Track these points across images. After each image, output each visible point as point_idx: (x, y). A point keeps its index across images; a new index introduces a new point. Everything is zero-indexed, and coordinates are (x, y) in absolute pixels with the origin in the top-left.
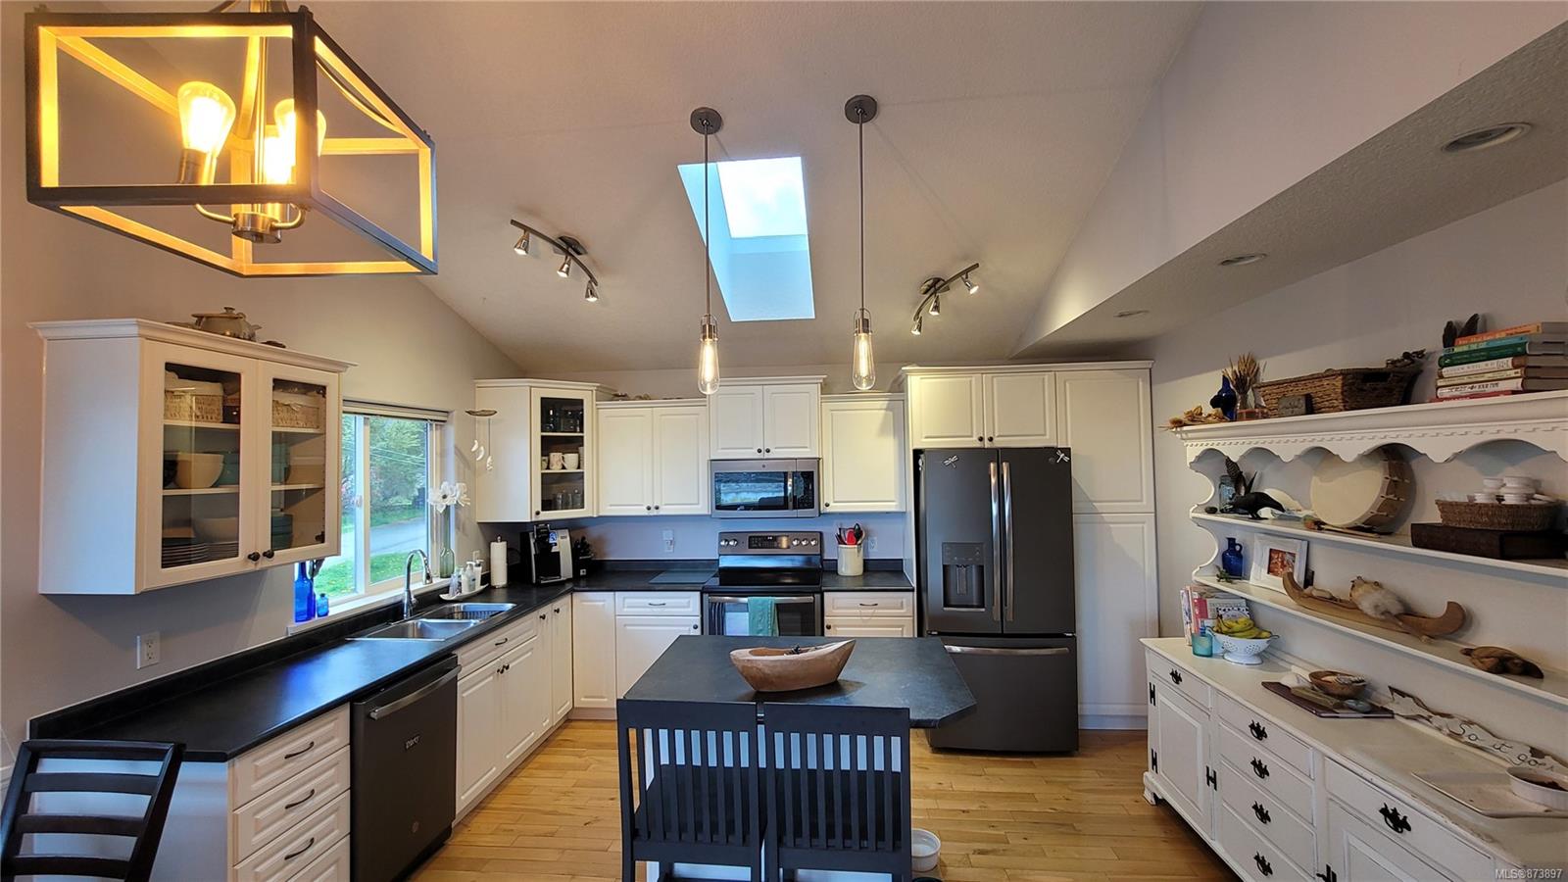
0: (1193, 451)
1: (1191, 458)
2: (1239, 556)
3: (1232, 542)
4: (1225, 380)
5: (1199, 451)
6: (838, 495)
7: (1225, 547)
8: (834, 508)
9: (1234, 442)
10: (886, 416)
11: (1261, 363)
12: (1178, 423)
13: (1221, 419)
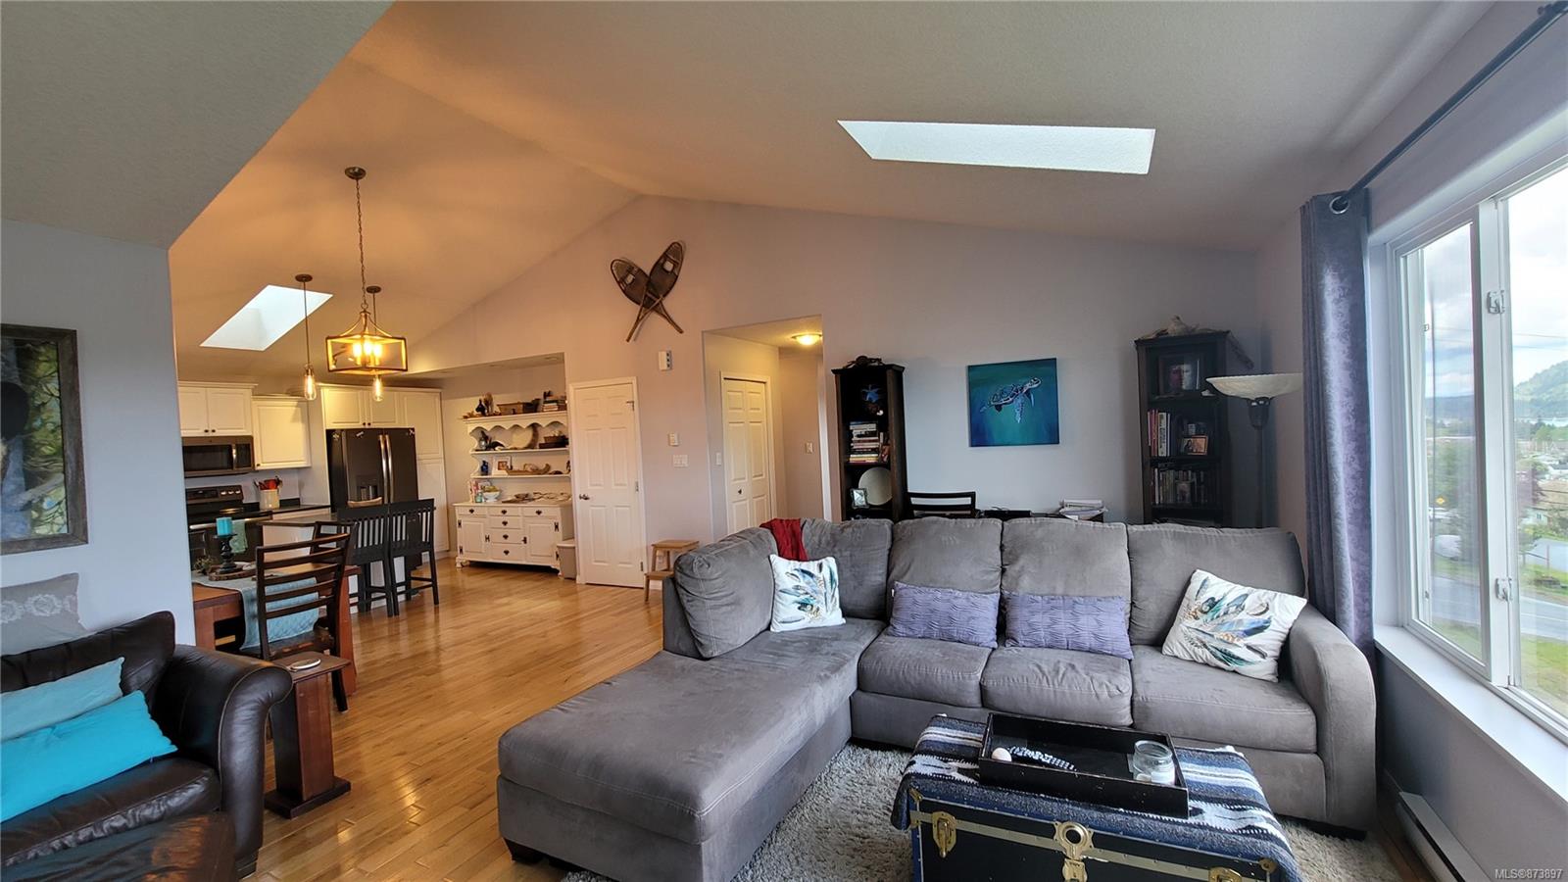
0: (471, 428)
1: (470, 431)
2: (487, 466)
3: (484, 462)
4: (480, 401)
5: (473, 428)
6: (266, 458)
7: (482, 464)
8: (263, 467)
9: (487, 425)
10: (296, 411)
11: (493, 396)
12: (466, 417)
13: (481, 416)
